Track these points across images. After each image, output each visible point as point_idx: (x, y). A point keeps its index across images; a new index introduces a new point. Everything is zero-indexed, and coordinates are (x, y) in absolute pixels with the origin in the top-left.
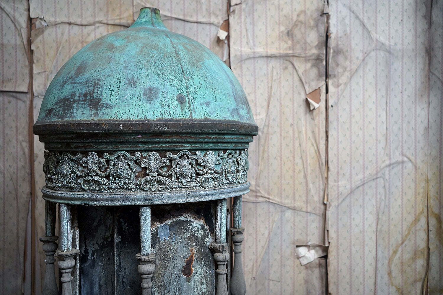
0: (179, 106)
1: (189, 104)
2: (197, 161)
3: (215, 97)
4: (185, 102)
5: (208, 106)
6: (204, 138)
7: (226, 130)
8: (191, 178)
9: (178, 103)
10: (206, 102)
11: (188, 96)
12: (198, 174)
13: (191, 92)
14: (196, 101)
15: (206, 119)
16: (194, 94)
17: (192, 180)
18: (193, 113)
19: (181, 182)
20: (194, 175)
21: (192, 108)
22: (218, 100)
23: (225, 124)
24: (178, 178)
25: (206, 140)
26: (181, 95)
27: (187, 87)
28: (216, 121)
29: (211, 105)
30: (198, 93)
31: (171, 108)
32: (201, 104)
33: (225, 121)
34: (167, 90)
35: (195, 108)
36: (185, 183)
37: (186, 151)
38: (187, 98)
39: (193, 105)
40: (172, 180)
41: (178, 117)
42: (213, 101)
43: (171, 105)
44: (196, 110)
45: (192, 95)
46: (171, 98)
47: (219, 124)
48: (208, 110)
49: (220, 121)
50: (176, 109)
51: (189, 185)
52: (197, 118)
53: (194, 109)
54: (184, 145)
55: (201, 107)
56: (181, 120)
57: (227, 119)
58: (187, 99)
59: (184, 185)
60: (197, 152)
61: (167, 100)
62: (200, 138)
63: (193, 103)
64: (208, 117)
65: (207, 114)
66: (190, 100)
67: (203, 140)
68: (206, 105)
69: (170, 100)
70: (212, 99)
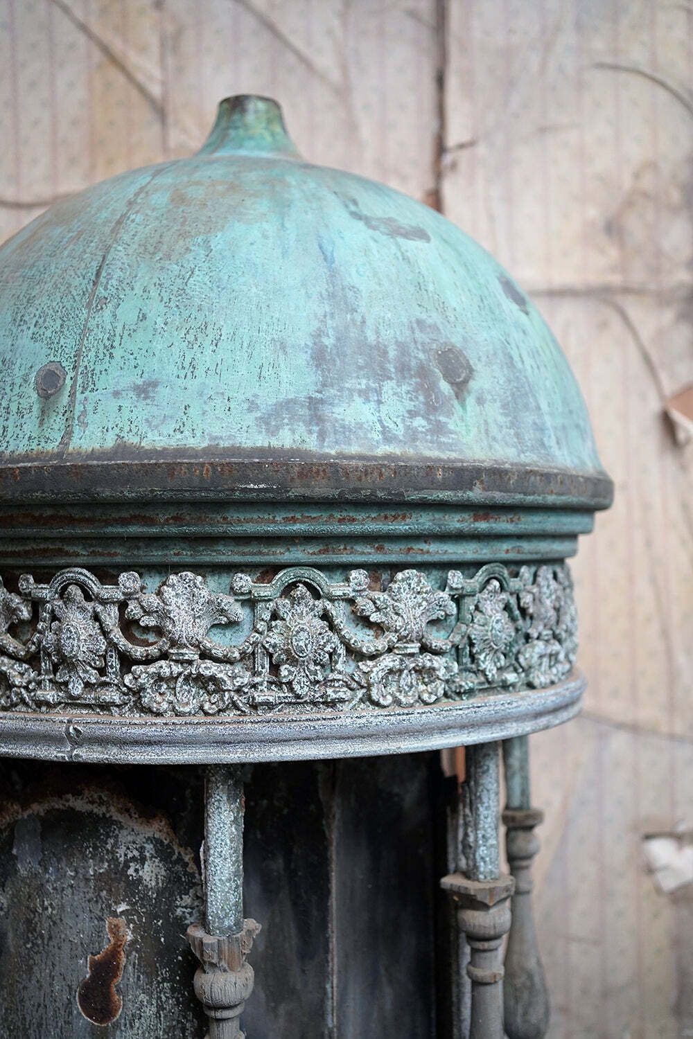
0: (36, 409)
1: (72, 395)
2: (123, 606)
3: (186, 364)
4: (59, 390)
5: (145, 398)
6: (125, 522)
7: (207, 490)
8: (102, 671)
9: (35, 396)
10: (140, 382)
11: (75, 367)
12: (127, 662)
13: (92, 354)
14: (100, 385)
15: (122, 449)
16: (101, 356)
17: (103, 679)
18: (76, 429)
19: (66, 684)
20: (114, 661)
21: (78, 408)
22: (200, 371)
23: (202, 465)
24: (55, 669)
25: (134, 529)
26: (53, 368)
27: (85, 331)
28: (164, 452)
29: (163, 392)
30: (117, 353)
31: (10, 416)
32: (116, 394)
33: (206, 451)
34: (18, 355)
35: (90, 408)
36: (77, 689)
37: (80, 570)
38: (71, 374)
39: (86, 399)
40: (40, 674)
41: (22, 447)
42: (173, 378)
43: (14, 408)
44: (90, 418)
45: (91, 364)
46: (18, 381)
47: (168, 465)
48: (142, 411)
49: (181, 452)
50: (23, 421)
51: (95, 699)
52: (84, 447)
53: (84, 413)
54: (66, 548)
55: (113, 404)
56: (27, 457)
57: (224, 444)
58: (68, 377)
59: (71, 697)
60: (123, 577)
61: (8, 389)
62: (108, 523)
63: (87, 393)
64: (135, 440)
65: (134, 430)
66: (80, 381)
67: (119, 530)
68: (138, 395)
69: (16, 389)
70: (172, 369)
